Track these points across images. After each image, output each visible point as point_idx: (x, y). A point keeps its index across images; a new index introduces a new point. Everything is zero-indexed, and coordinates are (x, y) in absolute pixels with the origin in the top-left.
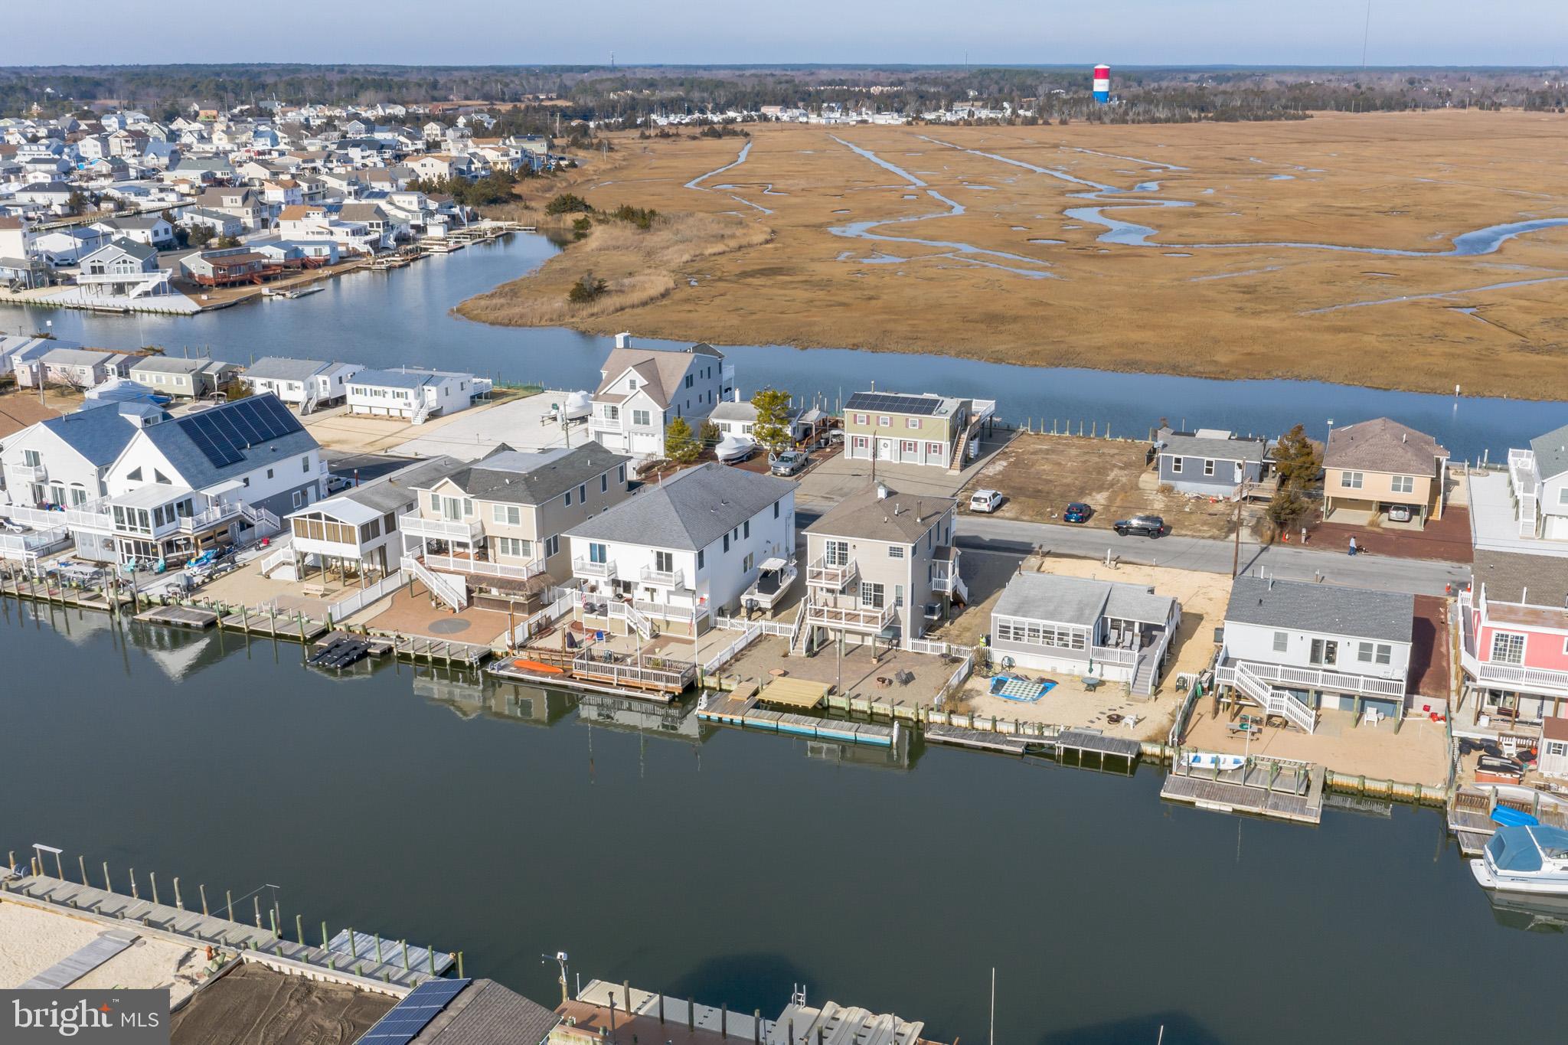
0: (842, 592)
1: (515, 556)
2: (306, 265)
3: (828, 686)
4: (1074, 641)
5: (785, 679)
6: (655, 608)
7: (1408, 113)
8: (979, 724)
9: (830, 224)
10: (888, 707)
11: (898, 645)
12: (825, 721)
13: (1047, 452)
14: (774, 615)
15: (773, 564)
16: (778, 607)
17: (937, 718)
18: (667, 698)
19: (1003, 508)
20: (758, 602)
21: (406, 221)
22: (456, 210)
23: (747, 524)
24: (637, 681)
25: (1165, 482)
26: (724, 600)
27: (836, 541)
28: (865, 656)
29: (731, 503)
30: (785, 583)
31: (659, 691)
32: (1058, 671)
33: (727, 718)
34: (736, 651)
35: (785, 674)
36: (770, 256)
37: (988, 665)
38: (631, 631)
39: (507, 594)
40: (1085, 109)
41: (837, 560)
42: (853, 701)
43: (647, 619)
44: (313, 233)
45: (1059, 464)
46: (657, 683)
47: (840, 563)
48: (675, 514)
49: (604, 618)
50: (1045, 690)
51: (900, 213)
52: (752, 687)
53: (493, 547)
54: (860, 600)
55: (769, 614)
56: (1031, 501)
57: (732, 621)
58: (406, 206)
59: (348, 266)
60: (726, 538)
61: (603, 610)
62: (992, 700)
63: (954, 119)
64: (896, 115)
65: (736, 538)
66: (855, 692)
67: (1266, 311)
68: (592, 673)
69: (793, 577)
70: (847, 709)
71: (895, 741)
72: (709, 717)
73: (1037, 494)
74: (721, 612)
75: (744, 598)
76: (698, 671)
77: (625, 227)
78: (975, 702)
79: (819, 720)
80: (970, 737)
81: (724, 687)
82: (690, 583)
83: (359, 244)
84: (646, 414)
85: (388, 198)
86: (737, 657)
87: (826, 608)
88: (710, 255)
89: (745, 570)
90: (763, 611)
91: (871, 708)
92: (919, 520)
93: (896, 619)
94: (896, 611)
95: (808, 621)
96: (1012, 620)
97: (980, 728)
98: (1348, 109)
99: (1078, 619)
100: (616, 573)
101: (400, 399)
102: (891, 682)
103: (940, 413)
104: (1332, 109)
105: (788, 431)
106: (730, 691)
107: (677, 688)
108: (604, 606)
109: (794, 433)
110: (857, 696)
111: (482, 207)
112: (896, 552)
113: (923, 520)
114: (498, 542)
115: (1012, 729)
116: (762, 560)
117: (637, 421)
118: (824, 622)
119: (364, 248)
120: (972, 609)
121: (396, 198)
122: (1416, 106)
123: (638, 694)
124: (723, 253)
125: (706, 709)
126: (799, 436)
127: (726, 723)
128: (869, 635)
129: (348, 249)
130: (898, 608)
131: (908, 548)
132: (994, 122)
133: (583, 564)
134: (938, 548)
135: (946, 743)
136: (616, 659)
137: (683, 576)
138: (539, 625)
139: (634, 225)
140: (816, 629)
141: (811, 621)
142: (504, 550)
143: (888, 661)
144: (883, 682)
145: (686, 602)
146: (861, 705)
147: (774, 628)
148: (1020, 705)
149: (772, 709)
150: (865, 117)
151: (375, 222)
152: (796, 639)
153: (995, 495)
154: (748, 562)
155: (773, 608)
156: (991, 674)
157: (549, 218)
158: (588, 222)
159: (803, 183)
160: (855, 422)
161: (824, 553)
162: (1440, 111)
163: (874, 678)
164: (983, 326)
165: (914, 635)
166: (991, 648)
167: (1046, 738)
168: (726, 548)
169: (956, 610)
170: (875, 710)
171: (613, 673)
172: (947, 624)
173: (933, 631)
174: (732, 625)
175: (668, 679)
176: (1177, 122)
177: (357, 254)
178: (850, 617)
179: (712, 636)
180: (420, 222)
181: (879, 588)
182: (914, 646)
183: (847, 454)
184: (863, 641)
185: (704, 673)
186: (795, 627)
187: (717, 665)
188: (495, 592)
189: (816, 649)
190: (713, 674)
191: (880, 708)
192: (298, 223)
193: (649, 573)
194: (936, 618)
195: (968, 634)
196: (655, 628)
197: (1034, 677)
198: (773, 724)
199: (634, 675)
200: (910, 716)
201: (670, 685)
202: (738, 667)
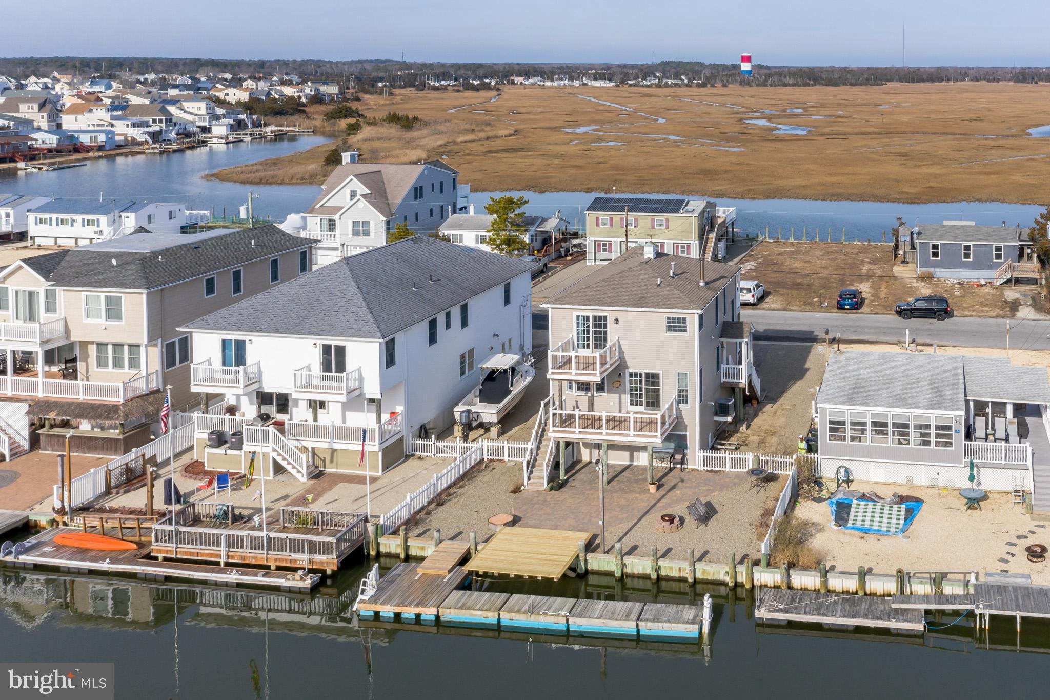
0: (600, 387)
1: (117, 370)
2: (78, 148)
3: (583, 537)
4: (937, 436)
5: (516, 529)
6: (317, 431)
7: (943, 83)
8: (836, 583)
9: (564, 127)
10: (686, 565)
11: (682, 462)
12: (583, 602)
13: (792, 253)
14: (502, 433)
15: (501, 361)
16: (507, 422)
17: (766, 577)
18: (308, 583)
19: (767, 300)
20: (478, 414)
21: (193, 123)
22: (243, 117)
23: (464, 309)
24: (260, 556)
25: (923, 269)
26: (429, 414)
27: (590, 314)
28: (637, 481)
29: (443, 281)
30: (519, 386)
31: (295, 570)
32: (916, 482)
33: (409, 612)
34: (440, 488)
35: (515, 521)
36: (513, 142)
37: (818, 482)
38: (279, 469)
39: (103, 429)
40: (738, 78)
41: (591, 342)
42: (627, 560)
43: (305, 449)
44: (94, 125)
45: (809, 262)
46: (295, 556)
47: (596, 347)
48: (356, 291)
49: (237, 452)
50: (910, 514)
51: (618, 122)
52: (458, 548)
53: (85, 358)
54: (626, 398)
55: (494, 431)
56: (794, 293)
57: (439, 444)
58: (195, 111)
59: (122, 151)
60: (433, 324)
61: (236, 440)
62: (842, 537)
63: (648, 83)
64: (608, 82)
65: (448, 326)
66: (629, 542)
67: (924, 165)
68: (184, 547)
69: (529, 379)
70: (618, 574)
71: (706, 630)
72: (377, 614)
73: (797, 286)
74: (424, 432)
75: (459, 410)
76: (370, 528)
77: (391, 127)
78: (817, 542)
79: (571, 601)
80: (830, 610)
81: (413, 552)
82: (372, 389)
83: (138, 134)
84: (366, 224)
85: (178, 105)
86: (439, 500)
87: (577, 413)
88: (462, 142)
89: (462, 373)
90: (485, 427)
91: (658, 569)
92: (702, 284)
93: (679, 423)
94: (679, 412)
95: (551, 435)
96: (847, 412)
97: (839, 589)
98: (907, 81)
99: (939, 403)
100: (260, 381)
101: (90, 227)
102: (682, 521)
103: (687, 211)
104: (897, 81)
105: (526, 238)
106: (422, 559)
107: (329, 562)
108: (238, 435)
109: (532, 240)
110: (632, 550)
111: (269, 117)
112: (677, 325)
113: (707, 283)
114: (93, 350)
115: (891, 586)
116: (486, 358)
117: (356, 233)
118: (576, 433)
119: (141, 138)
120: (768, 408)
121: (186, 105)
122: (948, 80)
123: (258, 579)
124: (473, 141)
125: (374, 599)
126: (537, 245)
127: (408, 622)
128: (644, 448)
129: (126, 138)
130: (681, 406)
131: (692, 317)
132: (677, 85)
133: (212, 371)
134: (725, 323)
135: (791, 624)
136: (237, 519)
137: (361, 379)
138: (128, 470)
139: (399, 126)
140: (562, 445)
141: (554, 434)
142: (101, 362)
143: (673, 487)
144: (672, 521)
145: (365, 419)
146: (640, 565)
147: (499, 451)
148: (886, 541)
149: (491, 589)
150: (585, 82)
151: (157, 118)
152: (532, 464)
153: (758, 286)
154: (466, 361)
155: (500, 422)
156: (824, 494)
157: (326, 123)
158: (359, 125)
159: (540, 110)
160: (598, 225)
161: (572, 333)
162: (963, 83)
163: (655, 516)
164: (701, 177)
165: (704, 447)
166: (819, 456)
167: (953, 599)
168: (433, 339)
169: (750, 410)
170: (663, 573)
171: (219, 545)
172: (743, 429)
173: (726, 439)
174: (439, 451)
175: (314, 548)
176: (800, 86)
177: (134, 142)
178: (614, 424)
179: (407, 468)
180: (206, 124)
181: (653, 379)
182: (706, 461)
183: (589, 262)
184: (632, 459)
185: (381, 530)
186: (531, 445)
187: (405, 515)
188: (85, 426)
189: (562, 477)
190: (395, 533)
191: (672, 568)
192: (80, 117)
193: (311, 377)
194: (730, 419)
195: (774, 440)
196: (319, 462)
197: (887, 493)
198: (491, 618)
199: (256, 544)
200: (722, 577)
201: (318, 558)
202: (440, 516)
